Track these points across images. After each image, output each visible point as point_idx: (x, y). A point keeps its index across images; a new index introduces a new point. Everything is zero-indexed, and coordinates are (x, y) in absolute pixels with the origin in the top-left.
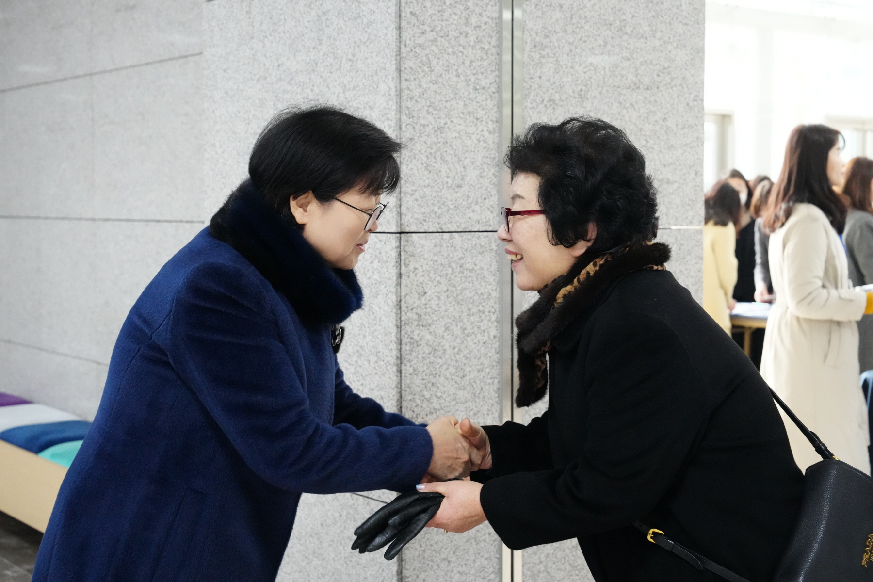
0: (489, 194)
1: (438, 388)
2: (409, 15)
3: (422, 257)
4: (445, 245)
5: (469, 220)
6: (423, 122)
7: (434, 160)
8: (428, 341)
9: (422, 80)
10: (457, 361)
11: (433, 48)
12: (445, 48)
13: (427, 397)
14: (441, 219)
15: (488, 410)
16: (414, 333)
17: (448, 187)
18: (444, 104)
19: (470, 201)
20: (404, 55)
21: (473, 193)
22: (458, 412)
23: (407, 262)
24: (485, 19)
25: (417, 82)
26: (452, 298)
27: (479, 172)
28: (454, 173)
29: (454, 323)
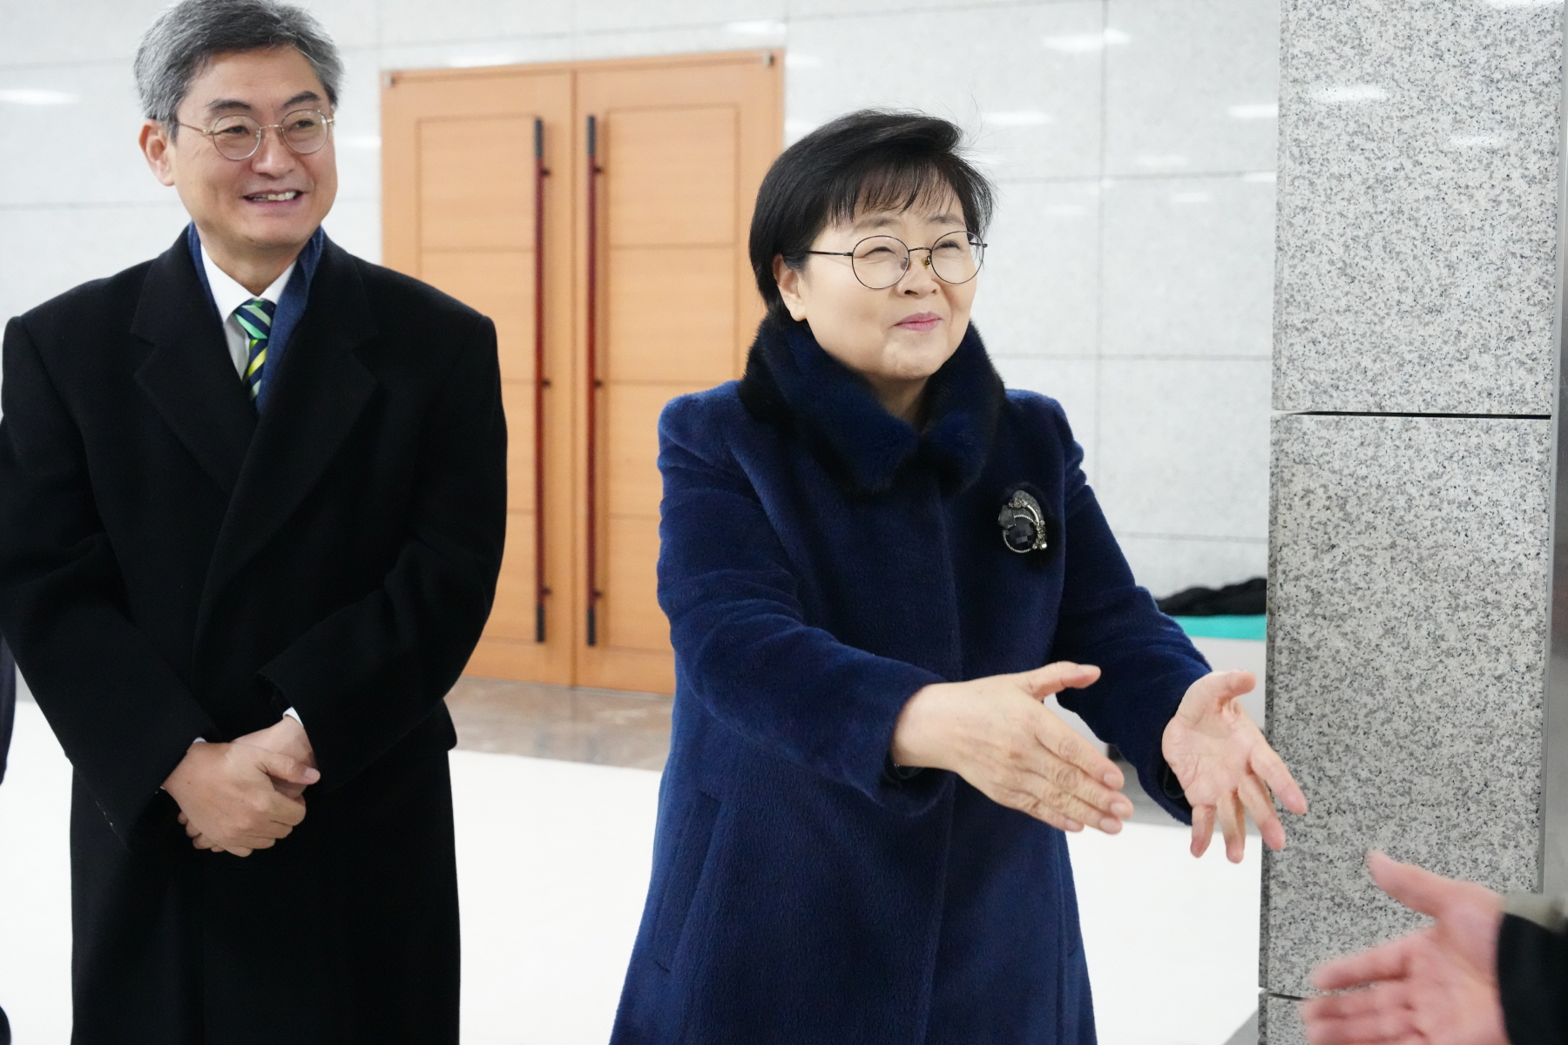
0: (1524, 328)
1: (1361, 760)
3: (1326, 467)
4: (1389, 442)
5: (1462, 389)
6: (1335, 169)
7: (1365, 253)
8: (1338, 652)
9: (1335, 78)
10: (1415, 708)
13: (1331, 773)
14: (1380, 385)
15: (1505, 836)
16: (1301, 631)
17: (1402, 314)
18: (1397, 124)
19: (1463, 345)
20: (1292, 27)
21: (1475, 327)
22: (1414, 824)
26: (1405, 563)
27: (1492, 277)
28: (1419, 280)
29: (1411, 621)
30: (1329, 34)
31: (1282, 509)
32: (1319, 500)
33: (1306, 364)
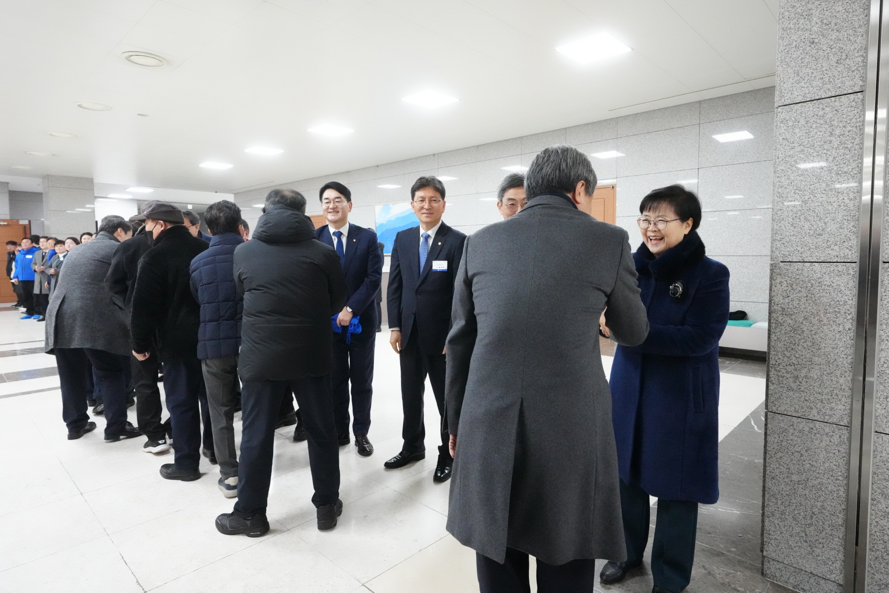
0: (848, 239)
1: (797, 352)
3: (787, 276)
4: (806, 269)
5: (828, 255)
7: (799, 221)
8: (790, 324)
10: (813, 339)
11: (801, 155)
12: (811, 153)
14: (803, 254)
15: (841, 374)
16: (780, 318)
17: (810, 236)
19: (829, 243)
20: (777, 163)
21: (833, 239)
22: (813, 369)
24: (850, 128)
25: (786, 177)
26: (810, 301)
27: (838, 225)
28: (815, 227)
29: (812, 316)
30: (788, 164)
31: (773, 287)
32: (785, 284)
33: (781, 249)
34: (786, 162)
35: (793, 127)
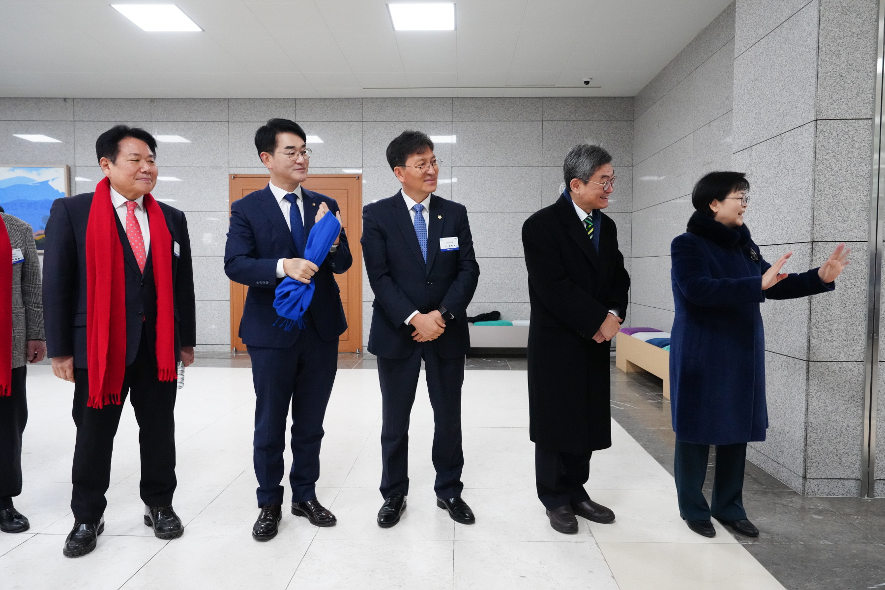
0: (863, 224)
2: (820, 147)
3: (824, 252)
5: (851, 236)
6: (826, 193)
7: (831, 209)
9: (826, 175)
11: (833, 160)
12: (840, 159)
14: (835, 236)
15: (859, 323)
17: (839, 222)
18: (839, 184)
19: (851, 227)
21: (854, 224)
23: (815, 254)
24: (864, 144)
25: (824, 175)
27: (857, 215)
32: (822, 259)
33: (819, 232)
34: (823, 164)
35: (829, 138)
